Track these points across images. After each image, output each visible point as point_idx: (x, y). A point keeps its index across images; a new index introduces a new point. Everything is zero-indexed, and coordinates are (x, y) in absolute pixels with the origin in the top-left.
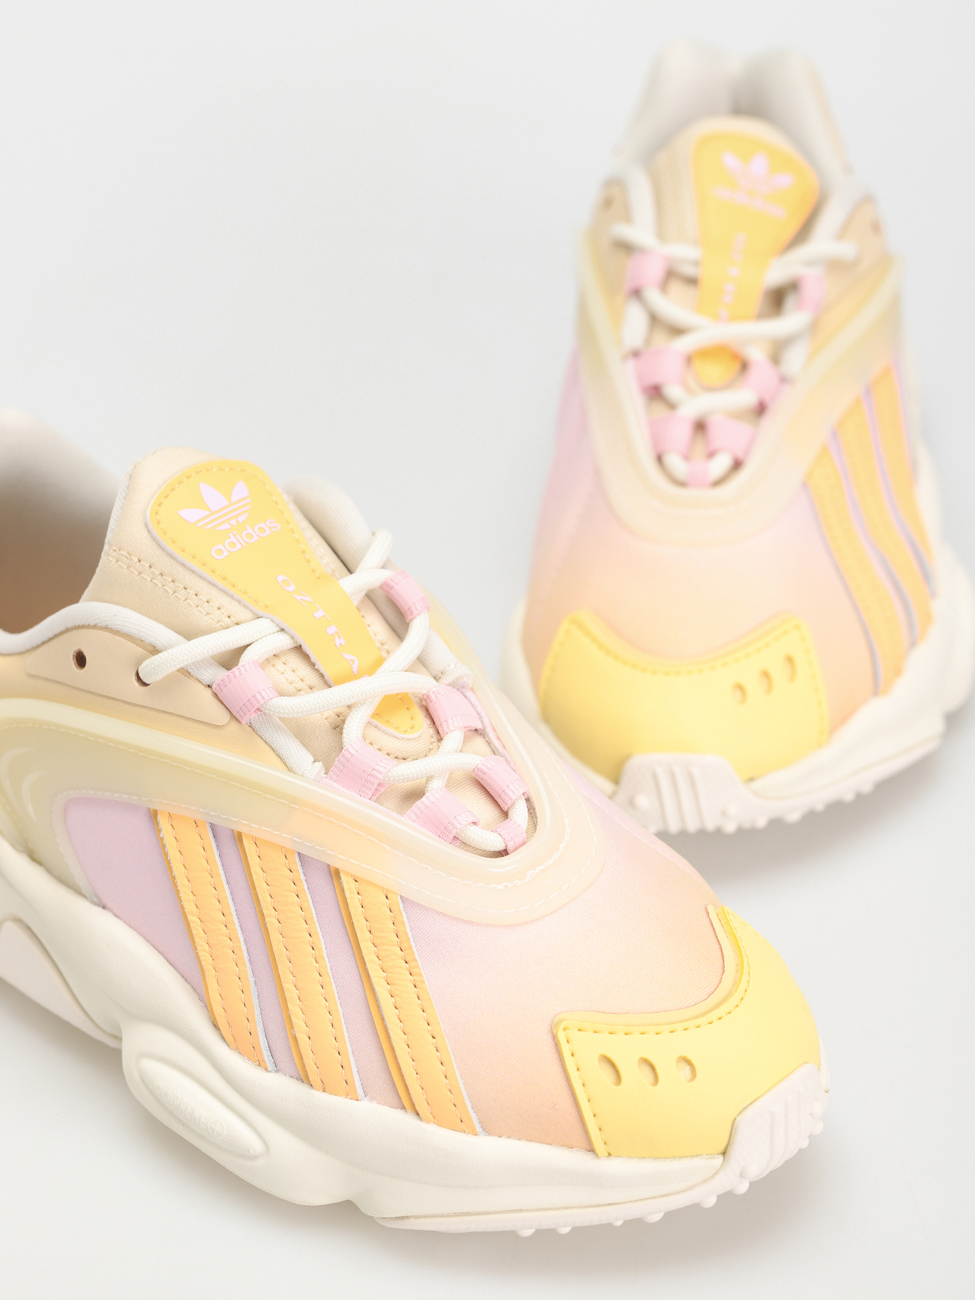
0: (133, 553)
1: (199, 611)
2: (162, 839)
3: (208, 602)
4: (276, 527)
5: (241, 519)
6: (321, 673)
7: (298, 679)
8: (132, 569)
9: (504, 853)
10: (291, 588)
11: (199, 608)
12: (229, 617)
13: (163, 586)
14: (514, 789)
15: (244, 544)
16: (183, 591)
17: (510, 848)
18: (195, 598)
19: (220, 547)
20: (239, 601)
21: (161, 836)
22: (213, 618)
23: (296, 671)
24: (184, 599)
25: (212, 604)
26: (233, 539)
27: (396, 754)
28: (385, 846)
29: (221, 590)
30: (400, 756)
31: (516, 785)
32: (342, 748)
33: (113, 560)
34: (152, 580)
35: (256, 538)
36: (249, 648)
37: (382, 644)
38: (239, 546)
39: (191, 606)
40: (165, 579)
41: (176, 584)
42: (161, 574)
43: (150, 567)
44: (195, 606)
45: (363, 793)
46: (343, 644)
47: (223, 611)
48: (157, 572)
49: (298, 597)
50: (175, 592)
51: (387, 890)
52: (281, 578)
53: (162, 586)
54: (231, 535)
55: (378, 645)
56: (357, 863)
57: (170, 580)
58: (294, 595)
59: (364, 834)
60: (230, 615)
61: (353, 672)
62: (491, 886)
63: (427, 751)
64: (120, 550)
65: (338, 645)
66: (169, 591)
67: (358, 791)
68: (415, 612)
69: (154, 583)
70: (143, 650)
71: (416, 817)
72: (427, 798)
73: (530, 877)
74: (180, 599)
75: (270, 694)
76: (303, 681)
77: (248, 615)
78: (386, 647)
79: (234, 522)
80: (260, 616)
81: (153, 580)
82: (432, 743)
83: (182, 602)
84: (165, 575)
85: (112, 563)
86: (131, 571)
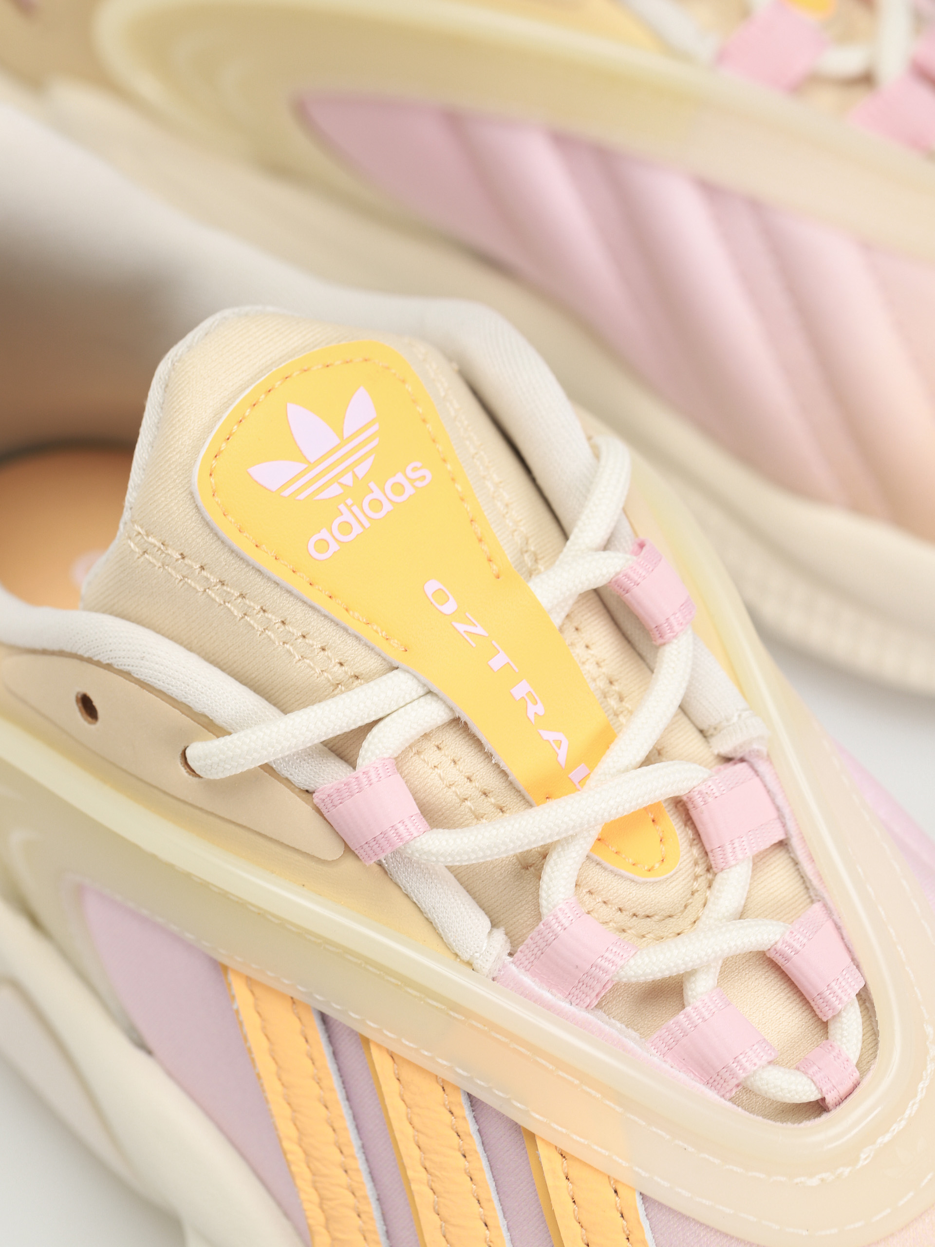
0: (171, 543)
1: (288, 651)
2: (237, 1012)
3: (304, 637)
4: (424, 477)
5: (361, 471)
6: (503, 770)
7: (463, 777)
8: (170, 570)
9: (819, 1107)
10: (449, 608)
11: (287, 646)
12: (341, 664)
13: (224, 602)
14: (840, 991)
15: (367, 524)
16: (259, 616)
17: (830, 1099)
18: (281, 629)
19: (324, 534)
20: (357, 638)
21: (235, 1007)
22: (312, 665)
23: (459, 763)
24: (261, 629)
25: (311, 642)
26: (347, 516)
27: (634, 910)
28: (612, 1105)
29: (326, 616)
30: (641, 913)
31: (843, 984)
32: (540, 919)
33: (137, 550)
34: (205, 591)
35: (387, 506)
36: (375, 730)
37: (611, 683)
38: (357, 529)
39: (274, 643)
40: (228, 593)
41: (247, 602)
42: (220, 581)
43: (202, 568)
44: (281, 644)
45: (575, 998)
46: (541, 713)
47: (330, 655)
48: (213, 580)
49: (461, 628)
50: (245, 614)
51: (616, 1181)
52: (431, 586)
53: (222, 603)
54: (342, 507)
55: (602, 684)
56: (564, 1131)
57: (237, 594)
58: (453, 623)
59: (577, 1082)
60: (342, 661)
61: (559, 763)
62: (798, 1180)
63: (688, 896)
64: (148, 535)
65: (531, 716)
66: (236, 613)
67: (567, 993)
68: (669, 635)
69: (209, 596)
70: (192, 722)
71: (666, 1048)
72: (688, 1016)
73: (866, 1159)
74: (254, 628)
75: (412, 829)
76: (471, 781)
77: (372, 663)
78: (616, 687)
79: (348, 479)
80: (395, 666)
81: (207, 590)
82: (696, 878)
83: (259, 633)
84: (227, 585)
85: (137, 555)
86: (169, 573)
